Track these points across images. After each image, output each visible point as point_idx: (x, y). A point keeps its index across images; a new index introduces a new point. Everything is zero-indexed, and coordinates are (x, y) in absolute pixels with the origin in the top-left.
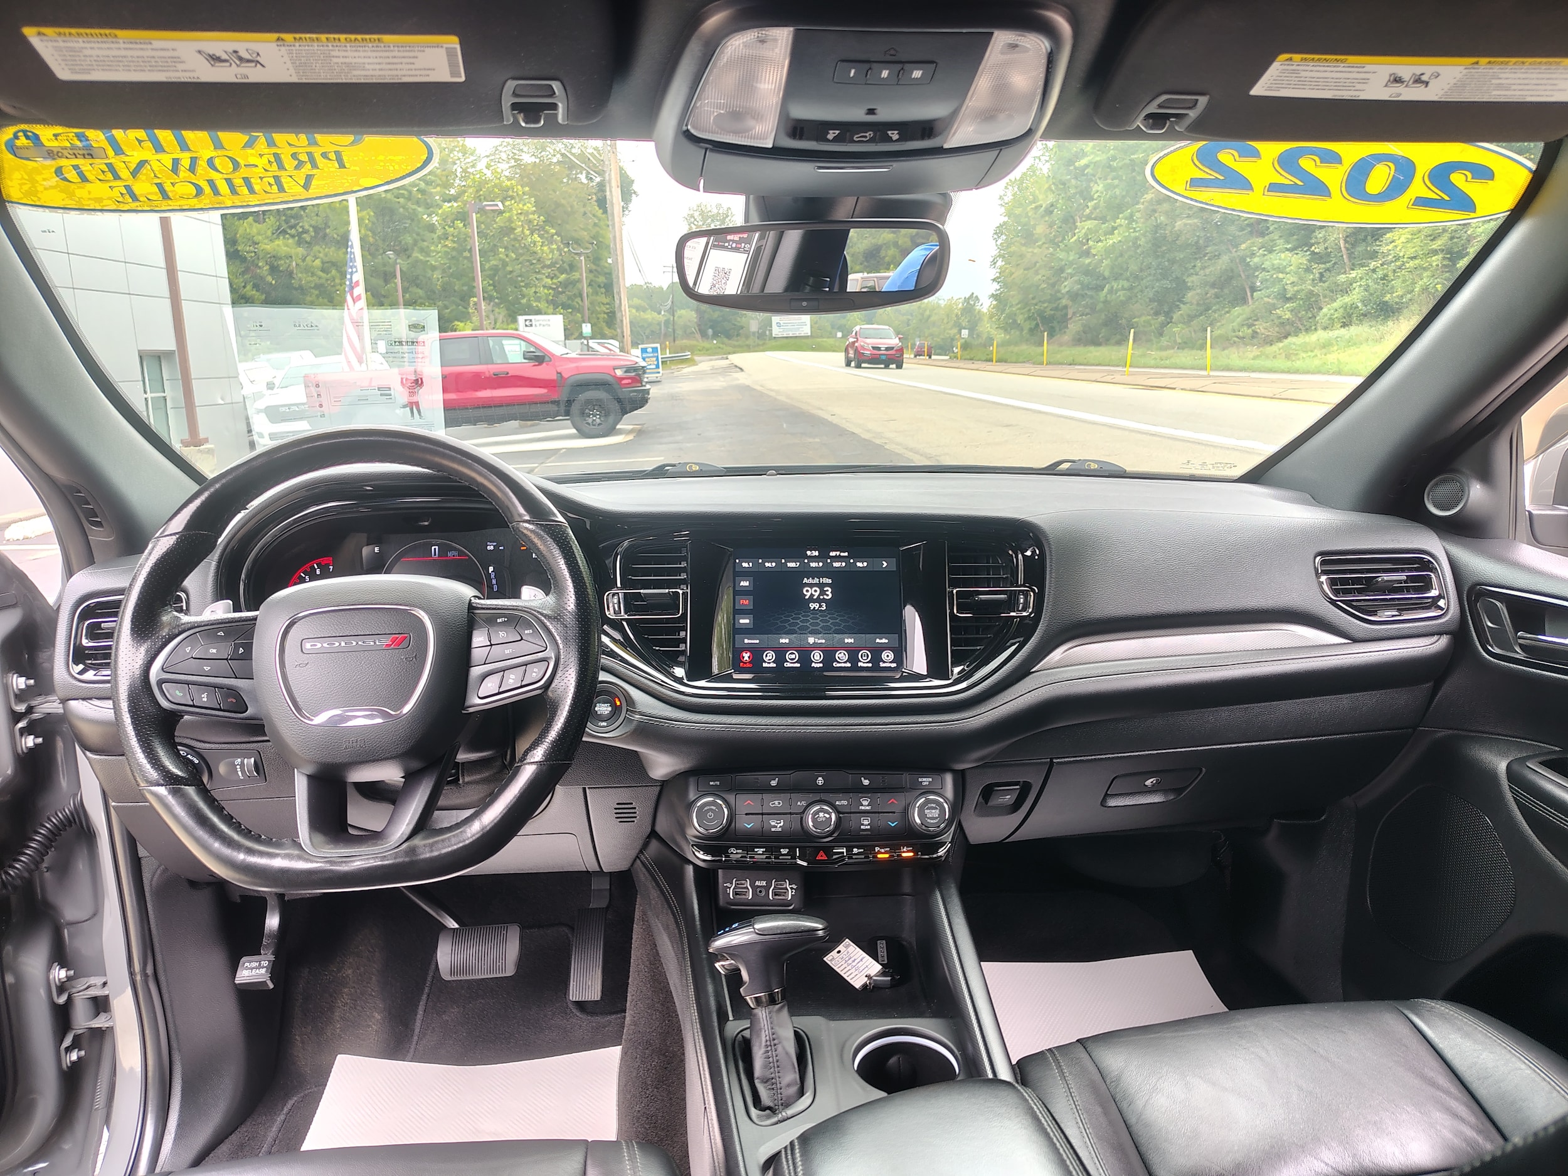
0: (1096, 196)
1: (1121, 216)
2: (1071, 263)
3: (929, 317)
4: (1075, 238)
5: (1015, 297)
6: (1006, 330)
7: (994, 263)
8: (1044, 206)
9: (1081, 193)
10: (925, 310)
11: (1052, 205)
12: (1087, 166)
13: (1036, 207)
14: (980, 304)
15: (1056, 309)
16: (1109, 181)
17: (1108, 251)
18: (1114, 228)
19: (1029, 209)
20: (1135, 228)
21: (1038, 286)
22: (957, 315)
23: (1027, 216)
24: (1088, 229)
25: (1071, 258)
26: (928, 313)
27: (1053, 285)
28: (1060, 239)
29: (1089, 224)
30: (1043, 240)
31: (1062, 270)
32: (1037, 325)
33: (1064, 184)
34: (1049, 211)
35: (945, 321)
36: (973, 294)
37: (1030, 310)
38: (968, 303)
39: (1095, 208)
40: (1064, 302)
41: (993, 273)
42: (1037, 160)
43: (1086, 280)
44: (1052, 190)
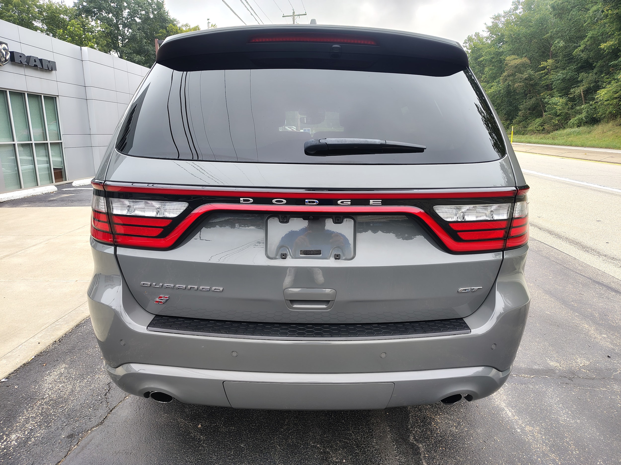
20: (500, 86)
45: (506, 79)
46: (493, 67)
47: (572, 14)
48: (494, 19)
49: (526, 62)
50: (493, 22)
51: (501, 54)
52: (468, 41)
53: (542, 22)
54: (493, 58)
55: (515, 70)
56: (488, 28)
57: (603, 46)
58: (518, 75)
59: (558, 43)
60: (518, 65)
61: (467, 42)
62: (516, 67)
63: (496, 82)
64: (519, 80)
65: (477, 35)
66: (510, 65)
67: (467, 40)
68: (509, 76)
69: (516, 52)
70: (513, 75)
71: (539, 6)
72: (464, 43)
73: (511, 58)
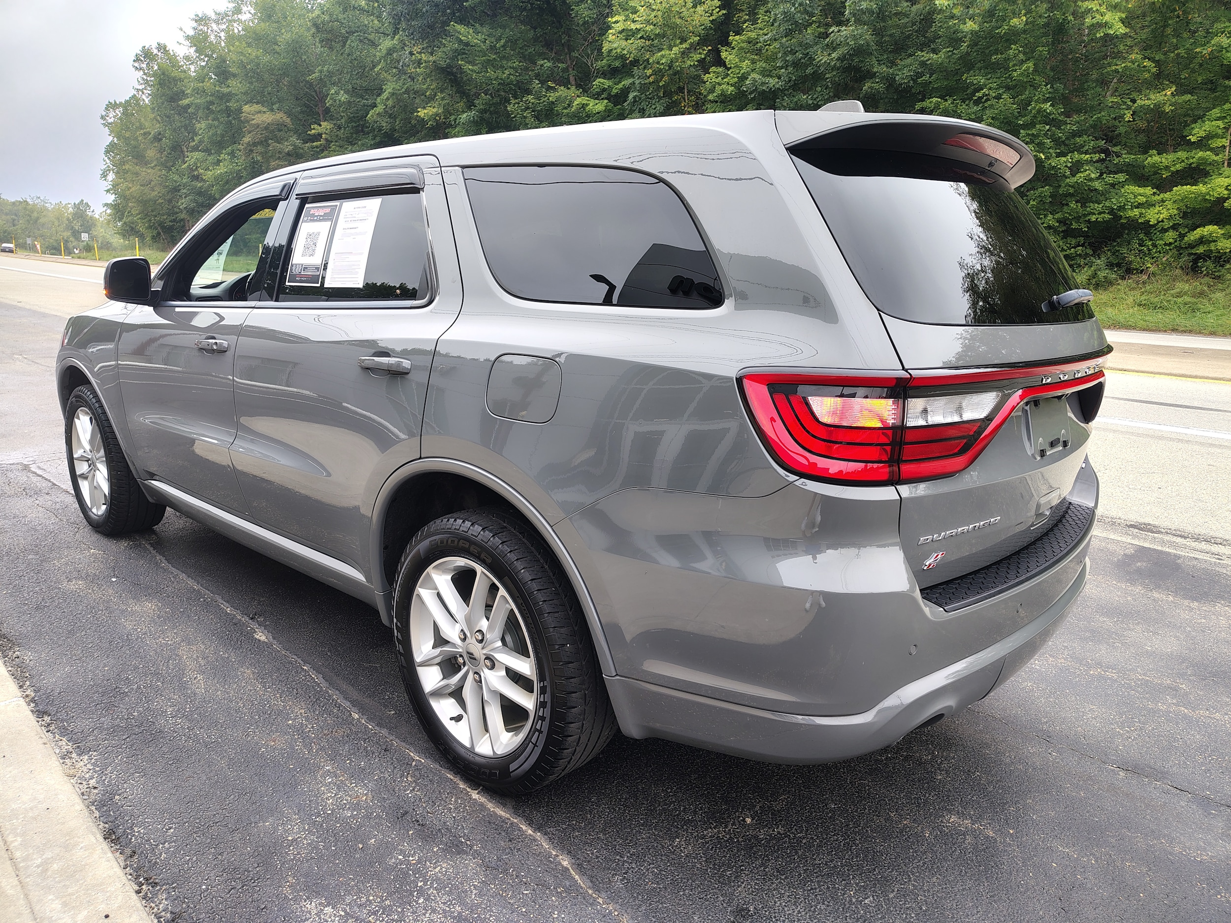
0: (200, 132)
1: (224, 151)
2: (185, 185)
3: (38, 218)
4: (186, 165)
5: (135, 208)
6: (124, 236)
7: (104, 176)
8: (152, 134)
9: (186, 127)
10: (32, 212)
11: (160, 134)
12: (188, 106)
13: (145, 134)
14: (91, 210)
15: (174, 221)
16: (210, 122)
17: (217, 179)
18: (219, 161)
19: (138, 133)
20: (237, 163)
21: (155, 201)
22: (68, 219)
23: (136, 139)
24: (196, 159)
25: (184, 181)
26: (35, 215)
27: (170, 201)
28: (171, 164)
29: (197, 155)
30: (155, 163)
31: (176, 190)
32: (159, 234)
33: (168, 117)
34: (158, 138)
35: (56, 223)
36: (82, 201)
37: (150, 220)
38: (79, 208)
39: (201, 142)
40: (183, 216)
41: (107, 185)
42: (140, 93)
43: (200, 200)
44: (157, 120)
45: (251, 151)
46: (216, 123)
47: (350, 45)
48: (196, 21)
49: (284, 121)
50: (195, 29)
51: (228, 97)
52: (144, 57)
53: (296, 48)
54: (212, 103)
55: (266, 134)
56: (188, 38)
57: (422, 113)
58: (273, 145)
59: (337, 93)
60: (268, 124)
61: (143, 59)
62: (266, 128)
63: (228, 154)
64: (277, 155)
65: (162, 48)
66: (253, 122)
67: (141, 56)
68: (255, 144)
69: (258, 97)
70: (264, 142)
71: (287, 18)
72: (134, 61)
73: (252, 109)
